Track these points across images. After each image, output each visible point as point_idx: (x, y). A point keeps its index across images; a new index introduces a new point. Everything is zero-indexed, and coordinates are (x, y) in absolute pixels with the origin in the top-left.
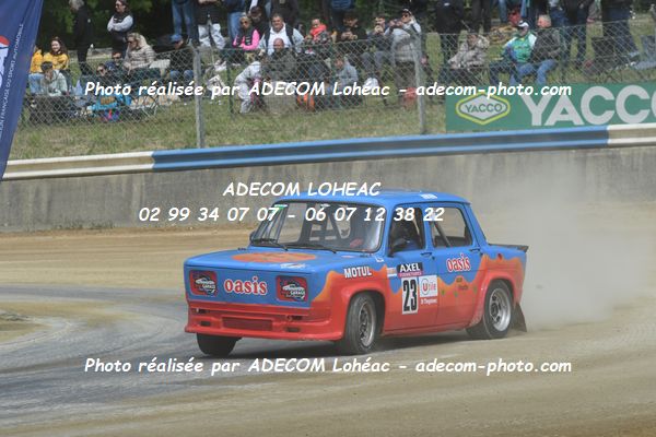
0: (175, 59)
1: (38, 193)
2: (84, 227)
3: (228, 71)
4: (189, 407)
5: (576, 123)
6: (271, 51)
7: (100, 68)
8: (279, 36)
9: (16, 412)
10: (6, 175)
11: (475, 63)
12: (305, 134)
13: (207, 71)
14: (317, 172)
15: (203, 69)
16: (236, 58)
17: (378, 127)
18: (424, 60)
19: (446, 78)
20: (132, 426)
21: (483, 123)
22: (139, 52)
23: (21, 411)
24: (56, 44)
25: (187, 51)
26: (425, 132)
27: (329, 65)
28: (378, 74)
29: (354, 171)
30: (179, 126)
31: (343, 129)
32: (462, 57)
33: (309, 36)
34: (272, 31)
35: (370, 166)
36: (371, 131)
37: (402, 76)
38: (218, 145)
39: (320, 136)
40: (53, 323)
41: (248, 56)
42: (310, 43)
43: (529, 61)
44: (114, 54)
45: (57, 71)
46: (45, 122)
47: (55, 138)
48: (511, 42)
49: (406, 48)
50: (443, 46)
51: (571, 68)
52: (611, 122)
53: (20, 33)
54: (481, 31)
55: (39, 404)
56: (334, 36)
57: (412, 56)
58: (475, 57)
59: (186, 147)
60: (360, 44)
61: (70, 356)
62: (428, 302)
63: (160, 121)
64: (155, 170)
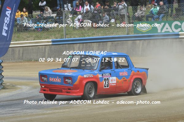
0: (58, 14)
1: (19, 51)
2: (32, 60)
3: (73, 17)
4: (62, 111)
5: (170, 32)
6: (85, 11)
7: (37, 16)
8: (87, 7)
9: (13, 112)
10: (10, 46)
11: (142, 15)
12: (94, 35)
13: (67, 17)
14: (98, 45)
15: (66, 16)
16: (75, 13)
17: (115, 33)
18: (128, 14)
19: (134, 19)
20: (46, 116)
21: (144, 32)
22: (48, 12)
23: (15, 112)
24: (24, 10)
25: (61, 12)
26: (128, 34)
27: (101, 15)
28: (115, 18)
29: (108, 45)
30: (59, 32)
31: (105, 33)
32: (138, 13)
33: (96, 7)
34: (85, 6)
35: (112, 44)
36: (113, 34)
37: (122, 18)
38: (70, 38)
39: (98, 35)
40: (24, 87)
41: (78, 13)
42: (96, 9)
43: (157, 14)
44: (41, 12)
45: (25, 17)
46: (21, 31)
47: (24, 36)
48: (152, 9)
49: (123, 11)
50: (133, 10)
51: (169, 16)
52: (180, 31)
53: (14, 6)
54: (144, 6)
55: (19, 110)
56: (102, 7)
57: (124, 13)
58: (142, 13)
59: (61, 38)
60: (110, 9)
61: (28, 96)
62: (113, 85)
63: (54, 31)
64: (52, 45)
